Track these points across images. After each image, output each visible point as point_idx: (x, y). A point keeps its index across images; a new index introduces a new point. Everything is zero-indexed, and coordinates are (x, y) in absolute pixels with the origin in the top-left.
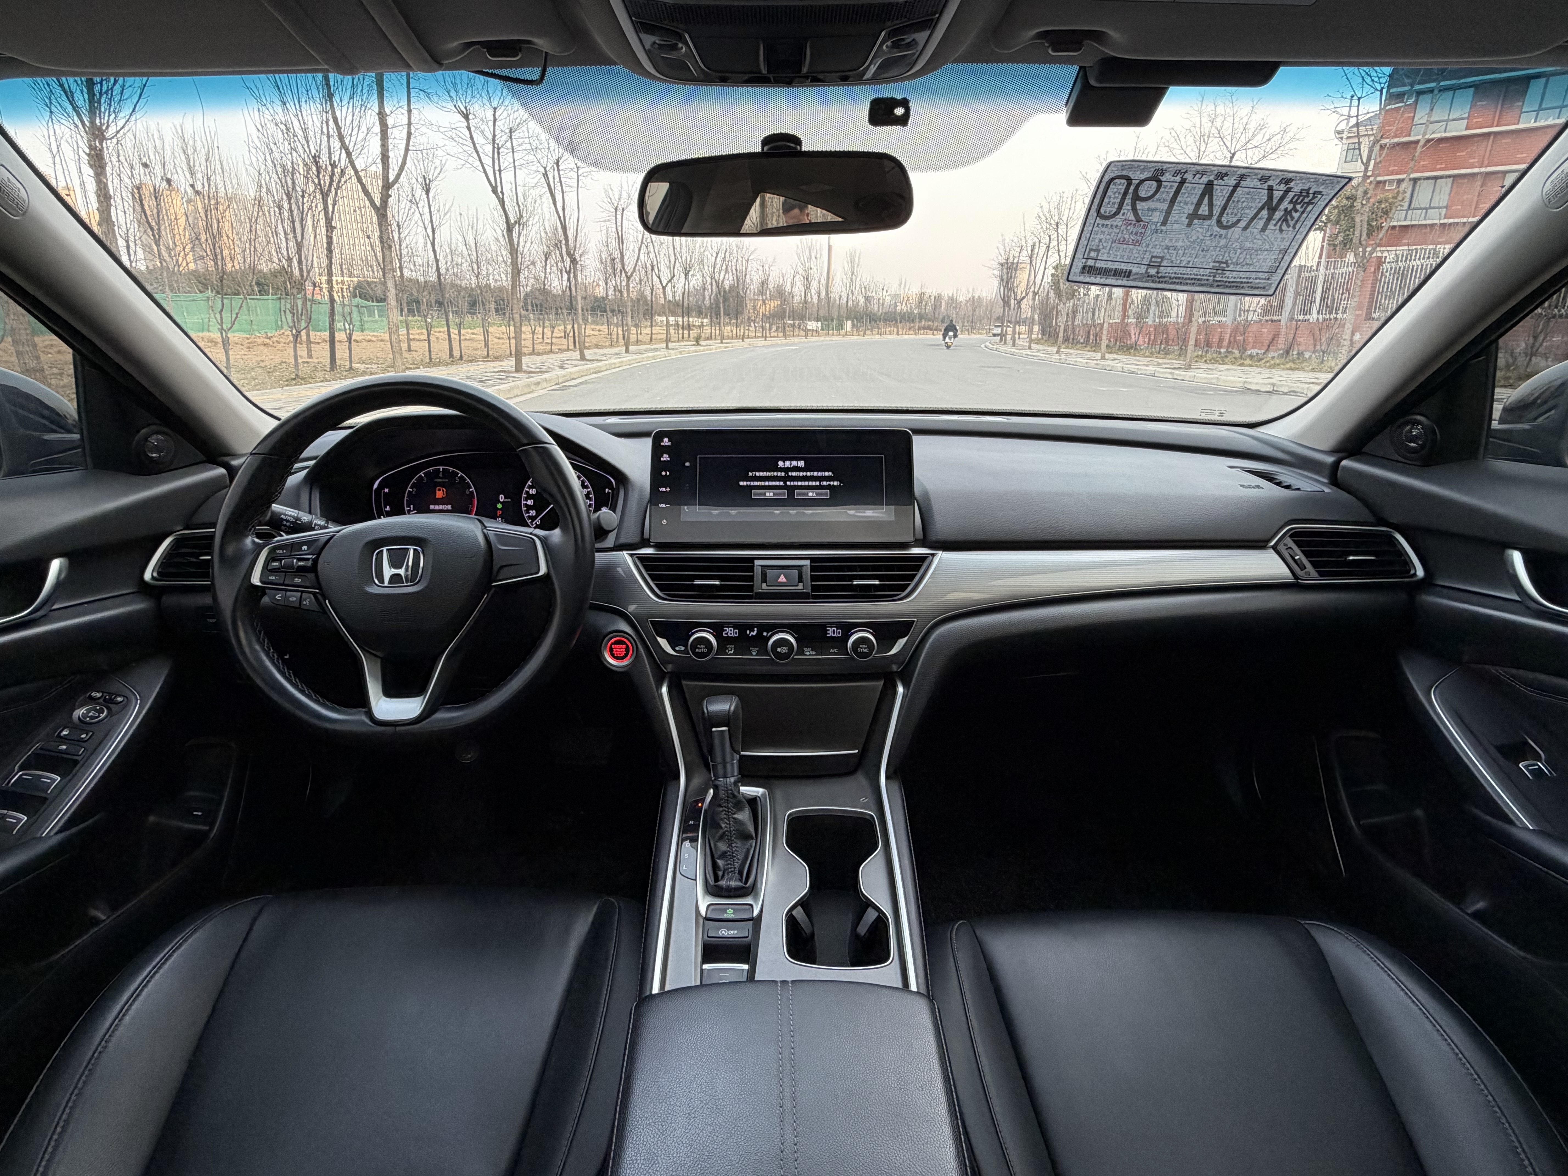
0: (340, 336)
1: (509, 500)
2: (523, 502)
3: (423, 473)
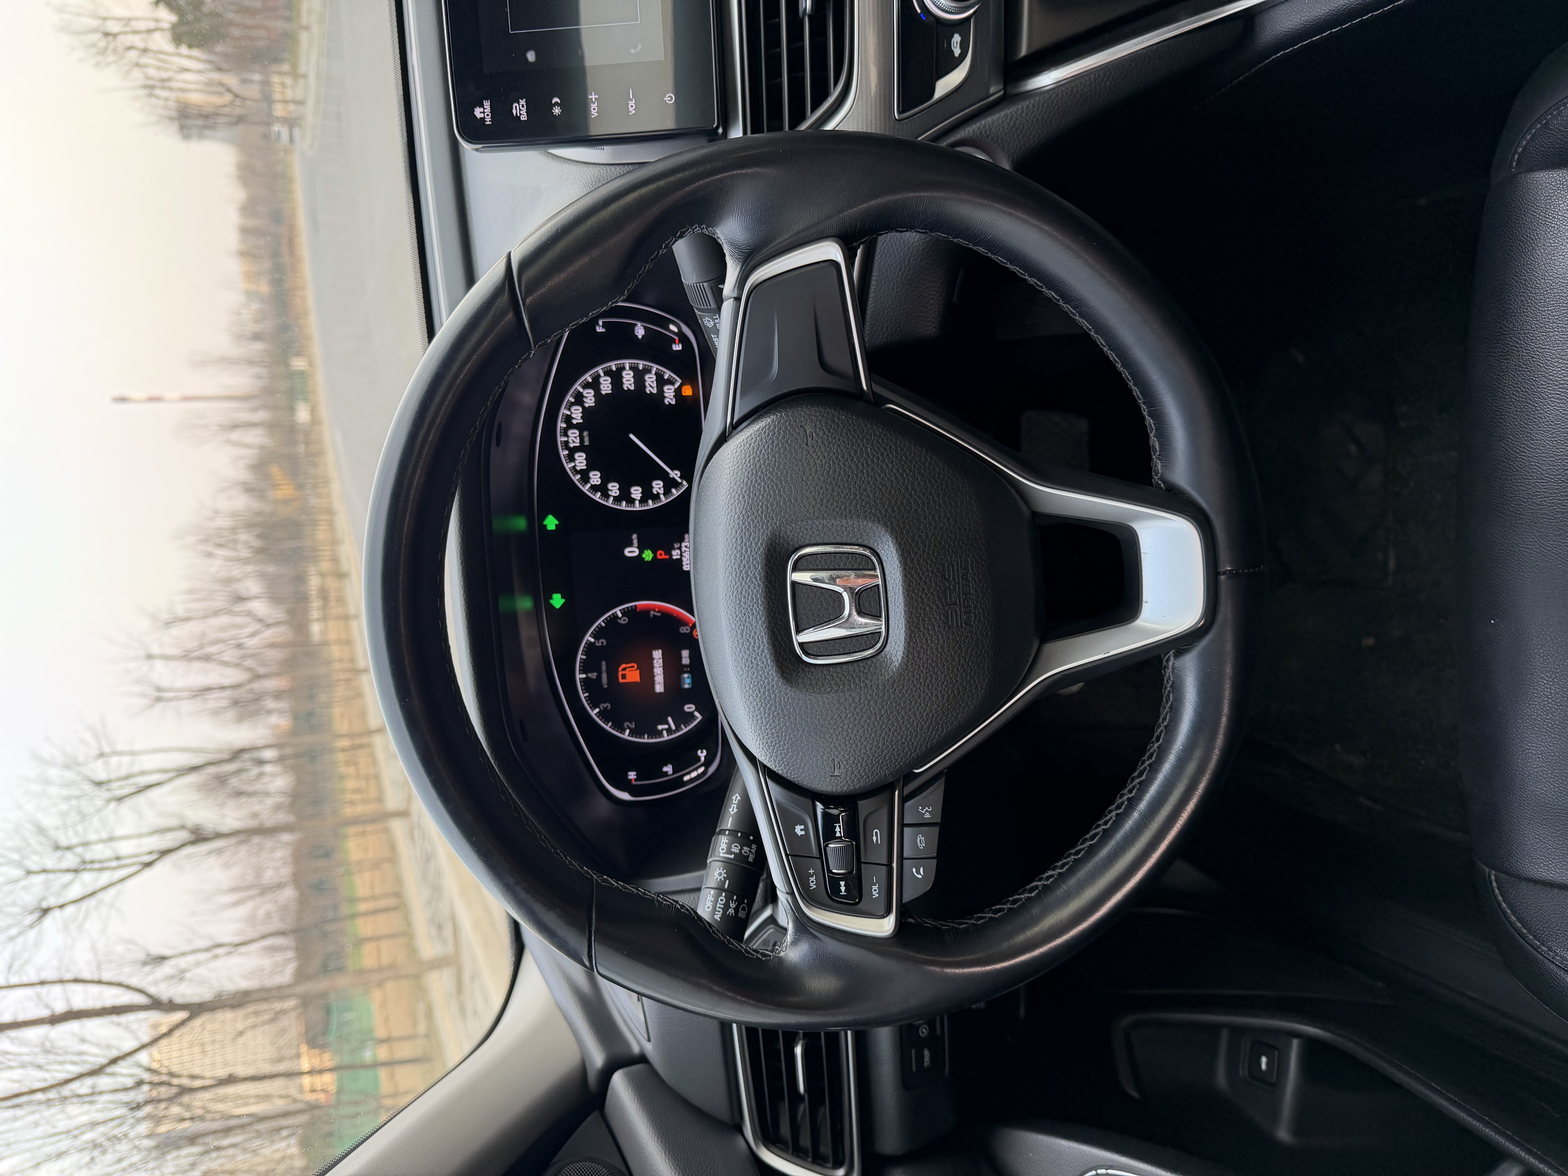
0: (383, 1053)
1: (634, 536)
2: (637, 507)
3: (594, 713)
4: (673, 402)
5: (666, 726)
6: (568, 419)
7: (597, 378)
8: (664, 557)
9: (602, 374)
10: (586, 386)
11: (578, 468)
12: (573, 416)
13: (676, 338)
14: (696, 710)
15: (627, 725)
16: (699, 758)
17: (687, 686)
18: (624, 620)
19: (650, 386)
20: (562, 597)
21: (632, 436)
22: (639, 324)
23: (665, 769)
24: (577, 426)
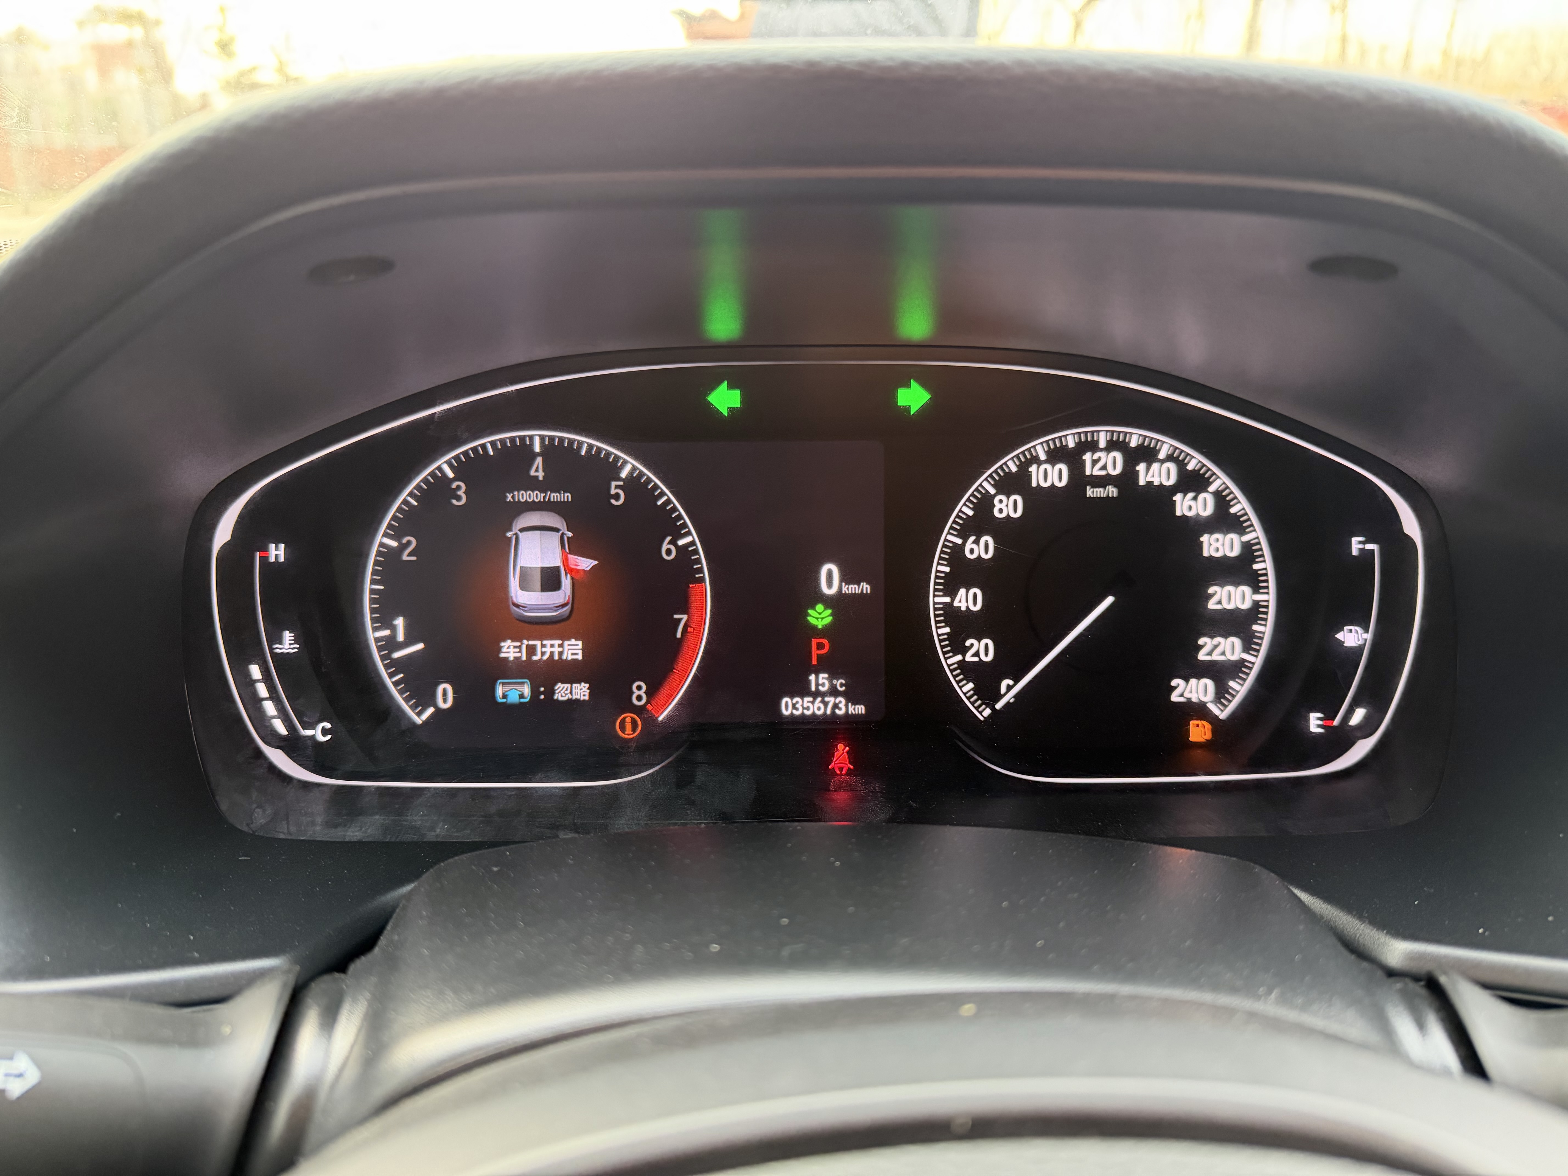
1: (866, 588)
2: (936, 600)
3: (443, 464)
4: (1175, 697)
5: (401, 637)
6: (1147, 454)
7: (1236, 525)
8: (815, 652)
9: (1246, 538)
10: (1222, 501)
11: (1033, 469)
12: (1155, 466)
13: (1336, 722)
14: (438, 710)
15: (409, 543)
16: (312, 726)
17: (500, 690)
18: (669, 552)
19: (1216, 646)
20: (731, 410)
21: (1110, 600)
22: (1369, 636)
23: (288, 636)
24: (1129, 474)
